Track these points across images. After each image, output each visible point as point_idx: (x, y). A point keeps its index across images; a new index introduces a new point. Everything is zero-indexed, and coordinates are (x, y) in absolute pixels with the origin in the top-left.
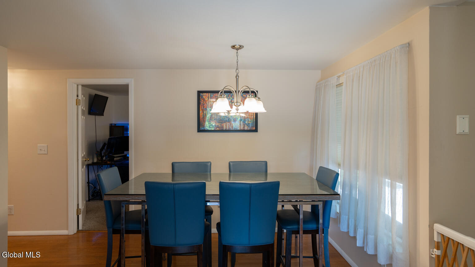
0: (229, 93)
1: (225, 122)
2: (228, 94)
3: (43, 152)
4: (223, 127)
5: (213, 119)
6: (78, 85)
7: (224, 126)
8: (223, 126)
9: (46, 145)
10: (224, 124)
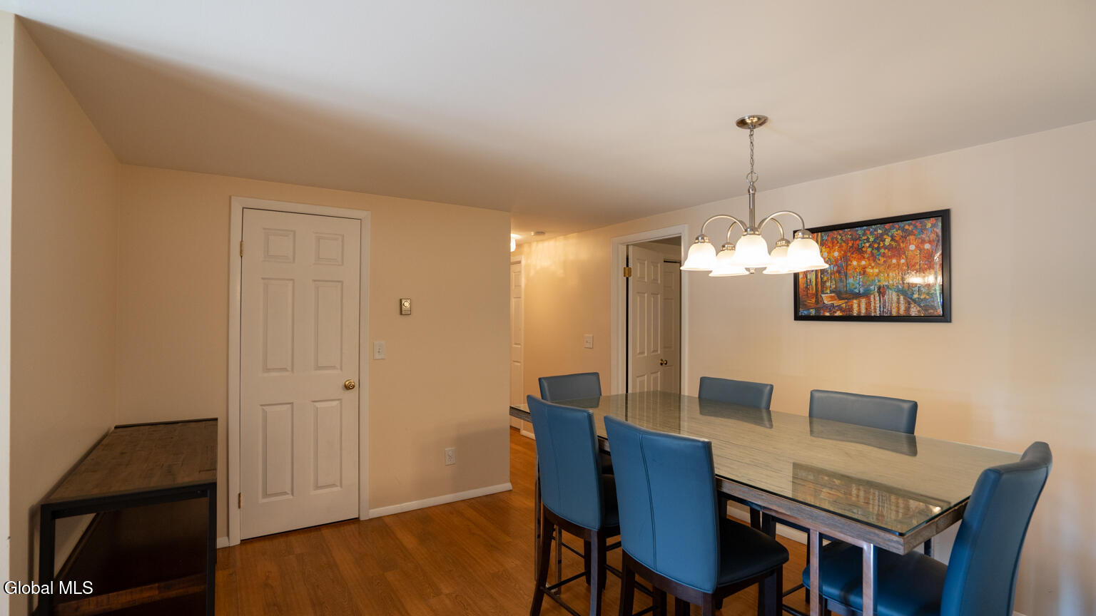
0: (865, 227)
1: (858, 296)
2: (864, 230)
3: (588, 345)
4: (851, 309)
5: (828, 291)
6: (628, 246)
7: (855, 306)
8: (852, 305)
9: (591, 335)
10: (855, 301)
